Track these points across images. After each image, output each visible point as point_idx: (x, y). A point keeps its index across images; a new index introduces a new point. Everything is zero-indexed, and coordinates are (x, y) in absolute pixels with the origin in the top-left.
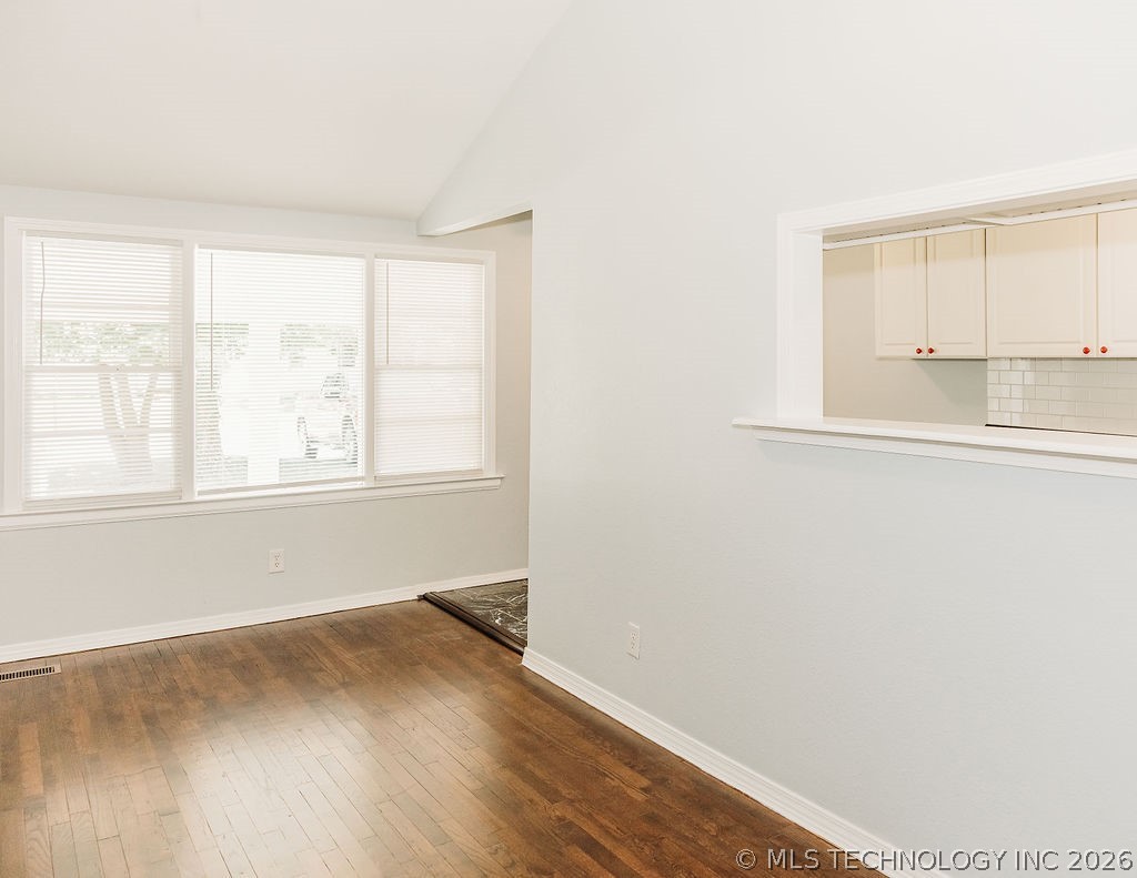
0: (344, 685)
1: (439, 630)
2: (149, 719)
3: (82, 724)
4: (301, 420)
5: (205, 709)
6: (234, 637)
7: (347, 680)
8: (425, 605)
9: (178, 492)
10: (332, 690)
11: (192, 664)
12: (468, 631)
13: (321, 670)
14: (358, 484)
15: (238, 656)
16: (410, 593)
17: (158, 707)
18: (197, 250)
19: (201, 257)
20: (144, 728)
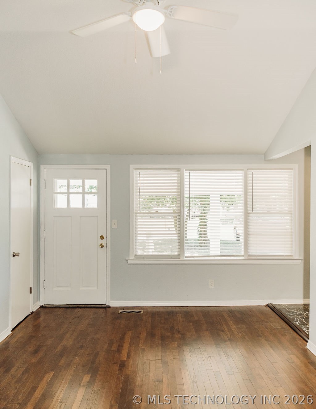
0: (230, 340)
1: (271, 322)
2: (163, 338)
3: (143, 335)
4: (235, 228)
5: (180, 339)
6: (196, 310)
7: (232, 338)
8: (268, 309)
9: (179, 256)
10: (225, 341)
11: (181, 319)
12: (284, 325)
13: (223, 331)
14: (241, 258)
15: (196, 318)
16: (262, 302)
17: (167, 333)
18: (185, 171)
19: (186, 174)
20: (160, 342)
